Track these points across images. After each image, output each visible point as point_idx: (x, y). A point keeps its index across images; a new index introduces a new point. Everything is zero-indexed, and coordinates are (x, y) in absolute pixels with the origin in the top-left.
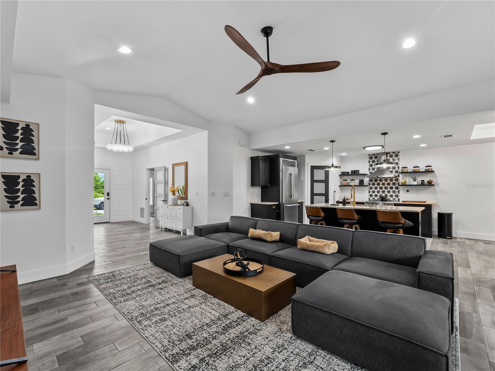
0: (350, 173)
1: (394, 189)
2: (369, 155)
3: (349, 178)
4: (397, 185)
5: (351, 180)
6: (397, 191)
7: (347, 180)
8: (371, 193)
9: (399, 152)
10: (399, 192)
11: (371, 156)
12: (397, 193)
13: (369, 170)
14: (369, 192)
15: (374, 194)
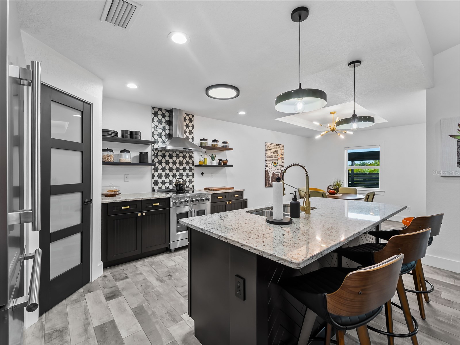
0: (120, 136)
1: (188, 171)
2: (153, 108)
3: (116, 147)
4: (191, 165)
5: (121, 152)
6: (191, 174)
7: (112, 151)
8: (156, 178)
9: (193, 116)
10: (193, 175)
11: (156, 110)
12: (191, 178)
13: (153, 136)
14: (153, 176)
15: (160, 181)
